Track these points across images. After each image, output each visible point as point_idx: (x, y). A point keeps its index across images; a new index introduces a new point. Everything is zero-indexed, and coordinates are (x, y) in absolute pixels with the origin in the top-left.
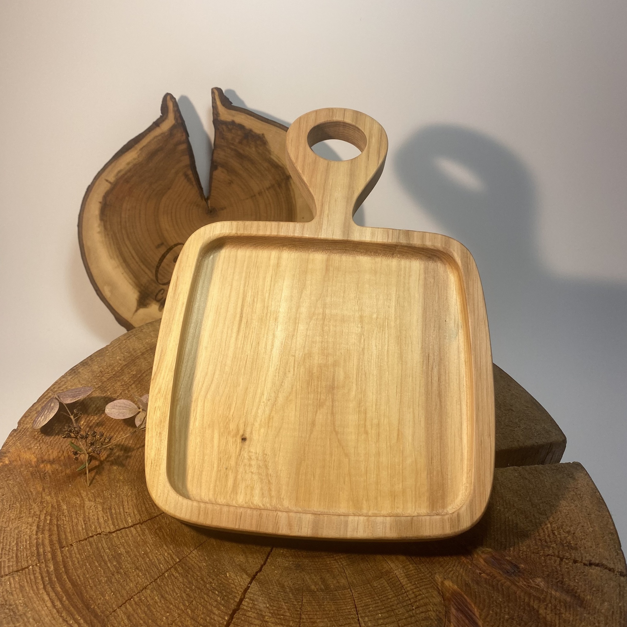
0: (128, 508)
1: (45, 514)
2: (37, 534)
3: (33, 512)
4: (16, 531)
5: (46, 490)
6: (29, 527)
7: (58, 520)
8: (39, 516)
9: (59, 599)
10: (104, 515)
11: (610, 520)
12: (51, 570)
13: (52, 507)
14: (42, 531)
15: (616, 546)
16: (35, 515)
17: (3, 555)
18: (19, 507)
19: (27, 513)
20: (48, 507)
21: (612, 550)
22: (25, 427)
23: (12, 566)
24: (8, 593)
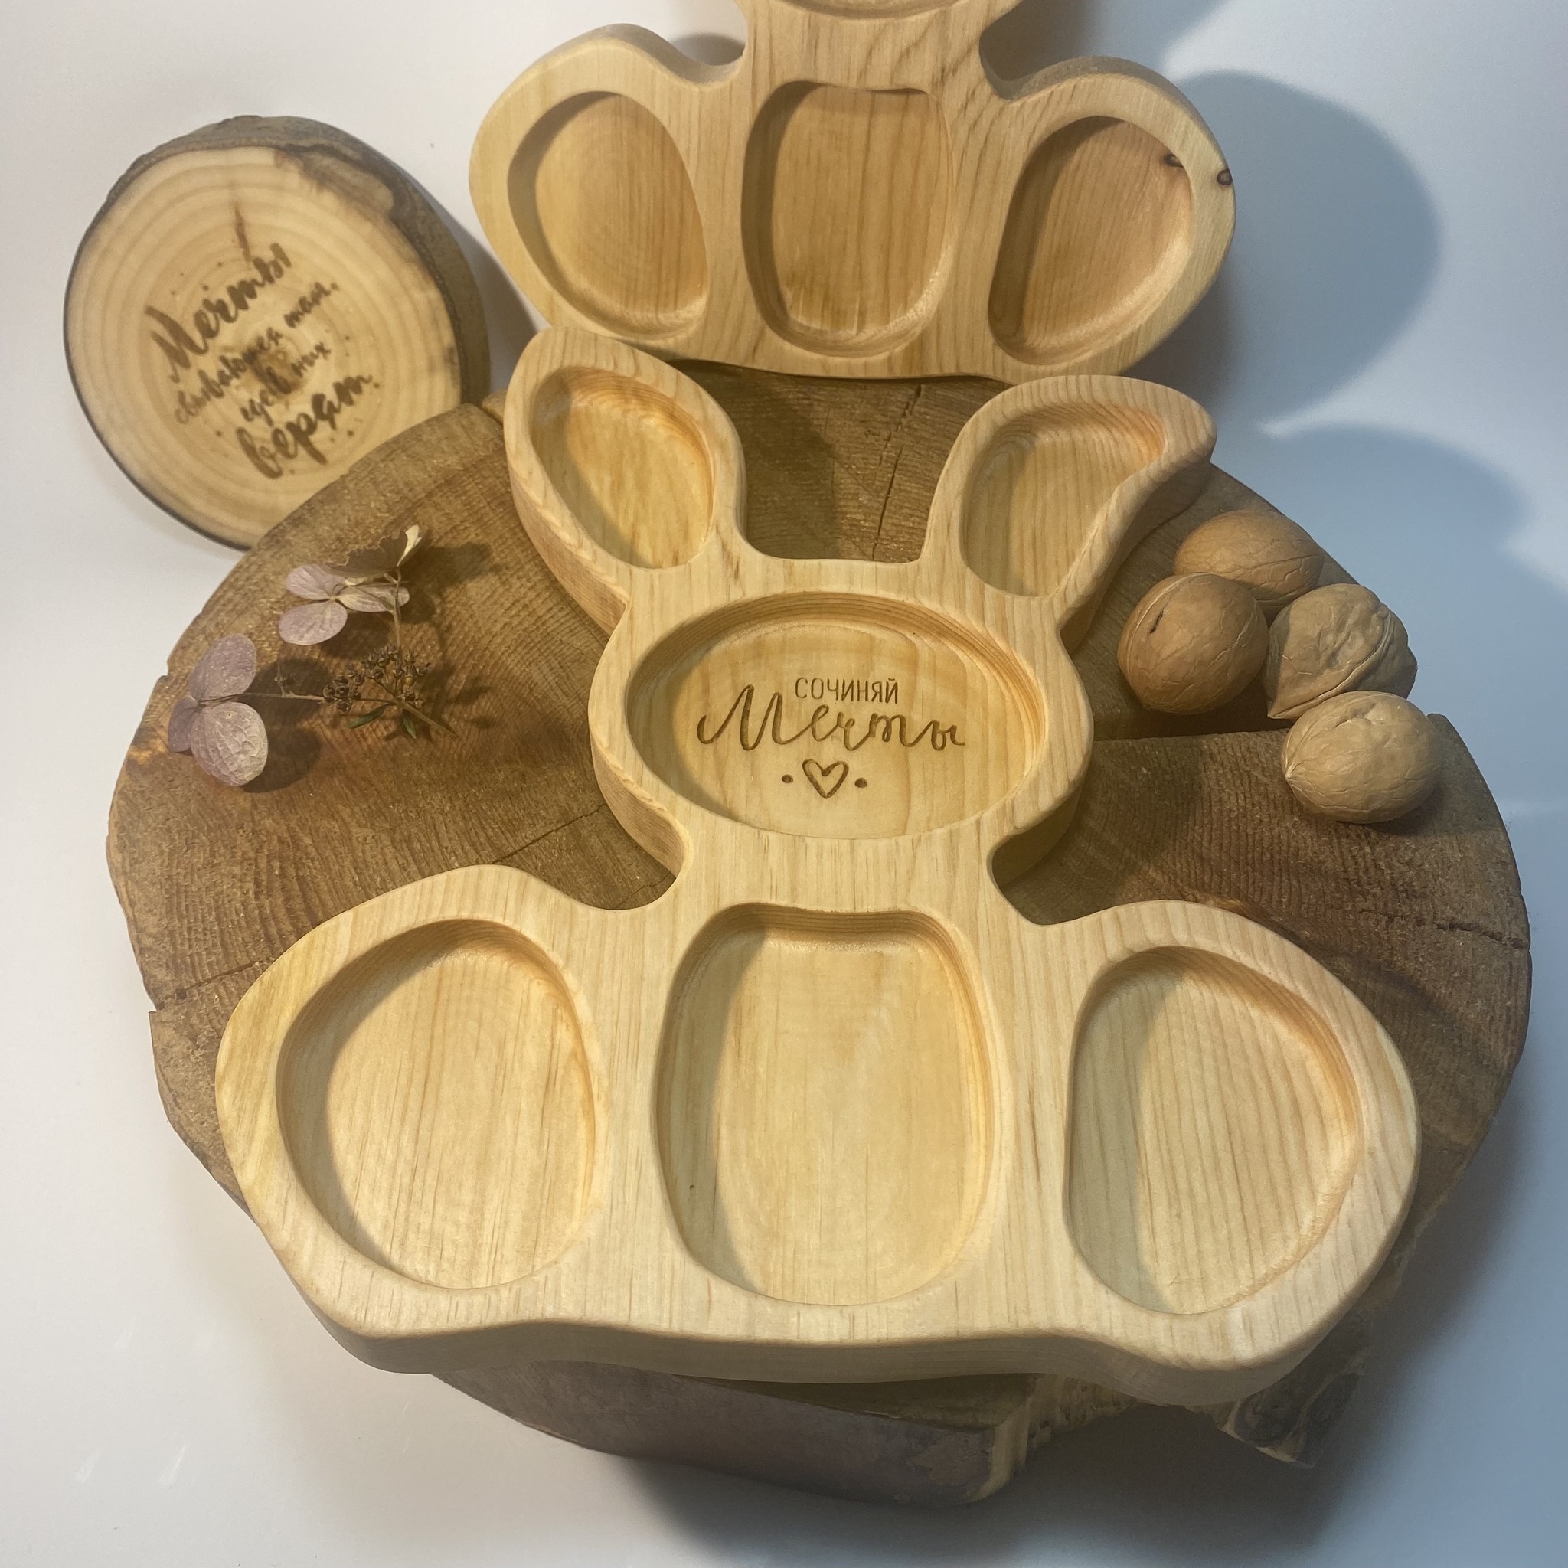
0: (450, 839)
1: (267, 856)
2: (257, 898)
3: (240, 854)
4: (212, 893)
5: (261, 807)
6: (239, 884)
7: (297, 869)
8: (256, 859)
10: (397, 855)
11: (1502, 835)
13: (281, 841)
14: (268, 892)
15: (1511, 888)
16: (245, 858)
17: (193, 941)
18: (208, 844)
19: (228, 856)
20: (271, 841)
21: (1502, 896)
22: (186, 671)
23: (217, 964)
24: (220, 1016)
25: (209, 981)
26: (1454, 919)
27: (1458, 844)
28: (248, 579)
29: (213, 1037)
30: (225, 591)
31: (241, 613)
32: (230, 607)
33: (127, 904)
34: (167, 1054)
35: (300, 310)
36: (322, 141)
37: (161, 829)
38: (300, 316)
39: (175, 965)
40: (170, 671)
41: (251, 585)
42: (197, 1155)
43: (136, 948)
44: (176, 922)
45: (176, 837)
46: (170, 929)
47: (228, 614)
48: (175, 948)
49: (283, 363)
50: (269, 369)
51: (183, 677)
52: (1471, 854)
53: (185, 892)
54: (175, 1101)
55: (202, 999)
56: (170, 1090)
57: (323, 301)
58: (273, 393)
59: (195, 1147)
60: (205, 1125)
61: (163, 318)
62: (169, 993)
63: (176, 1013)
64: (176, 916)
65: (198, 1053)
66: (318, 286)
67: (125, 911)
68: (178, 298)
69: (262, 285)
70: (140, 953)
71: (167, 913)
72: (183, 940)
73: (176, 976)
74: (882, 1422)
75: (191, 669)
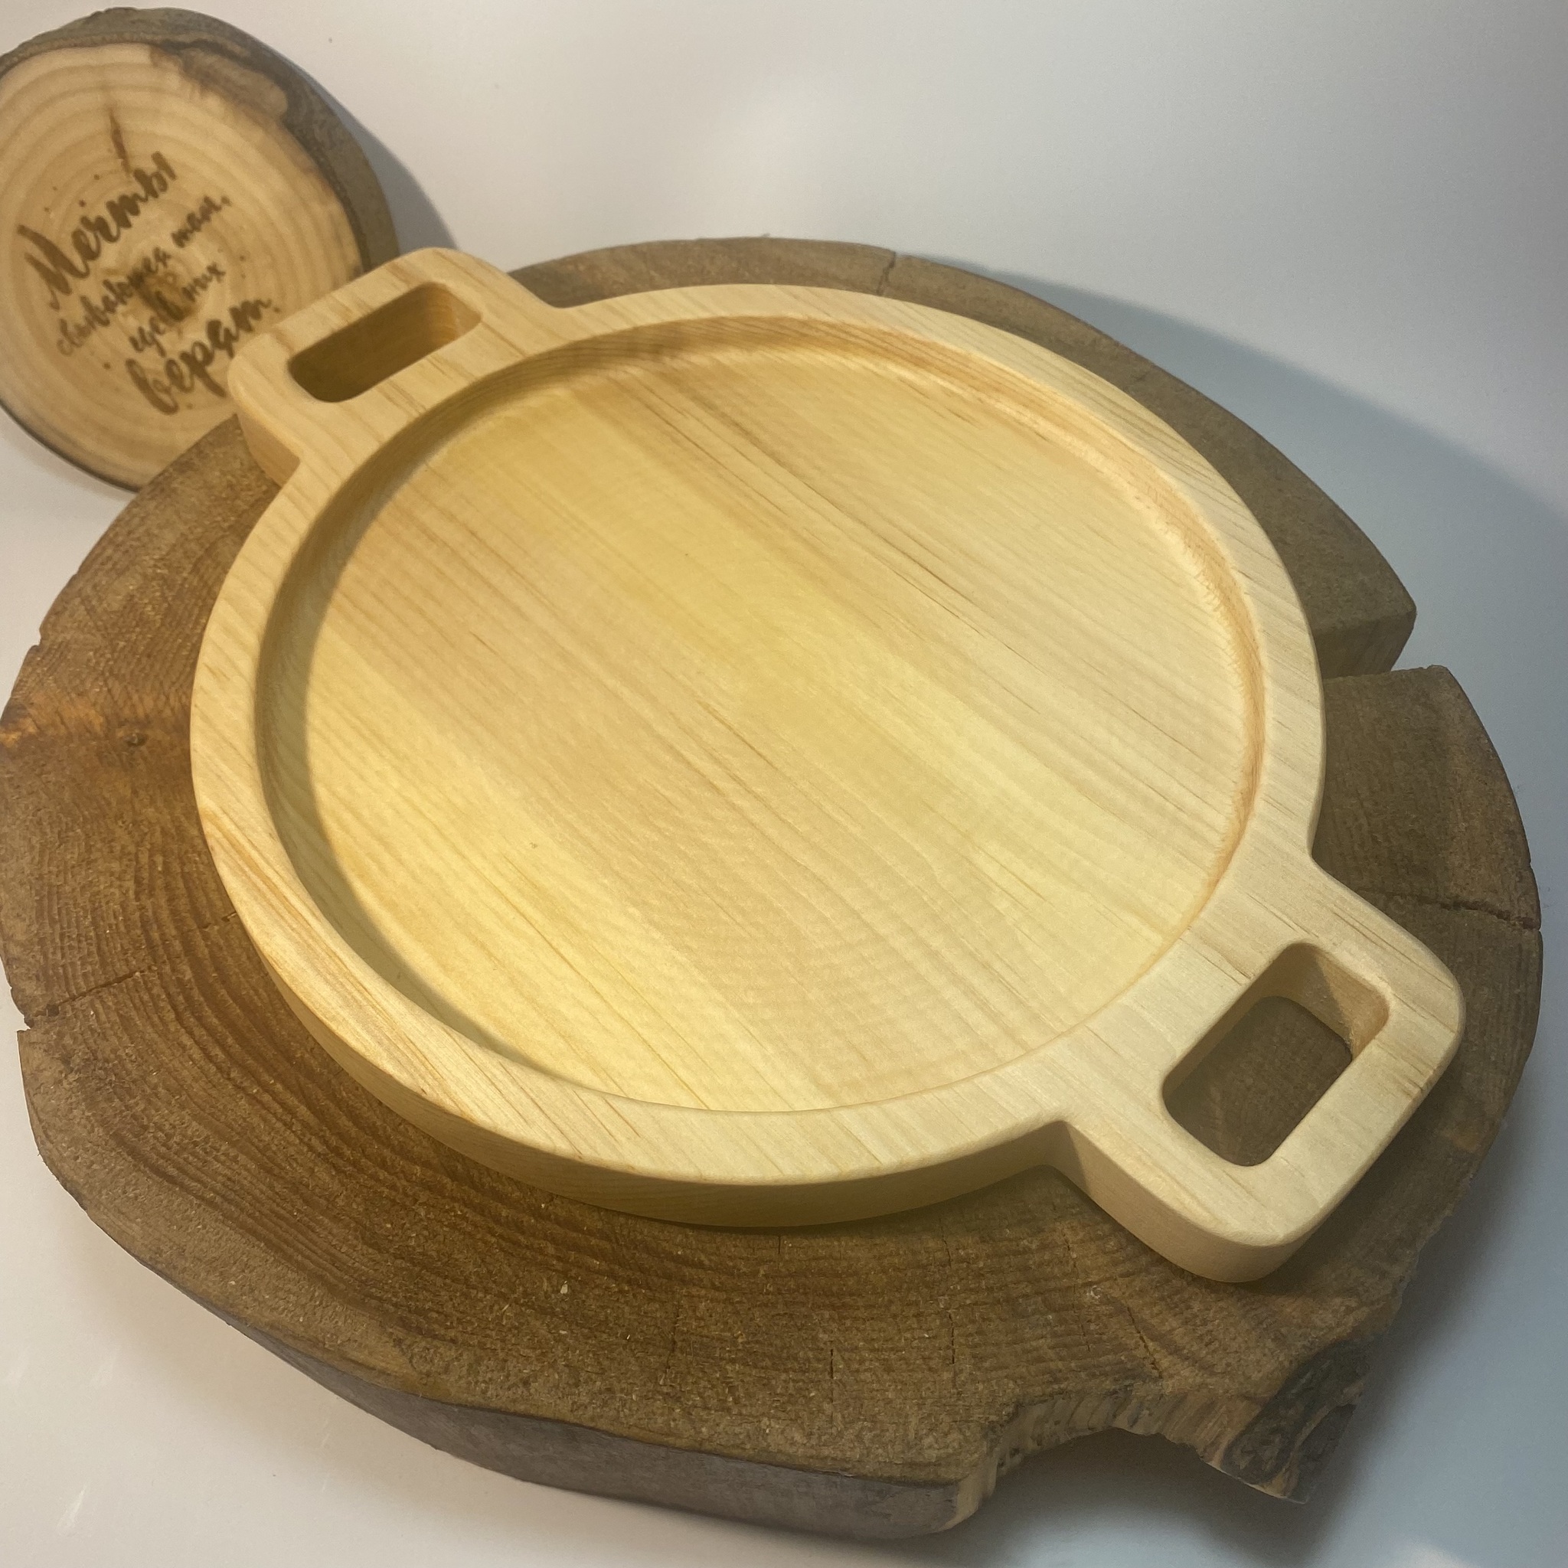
1: (149, 850)
2: (137, 899)
3: (119, 848)
4: (88, 894)
5: (142, 793)
6: (118, 883)
7: (183, 864)
8: (136, 854)
9: (217, 1042)
11: (1510, 802)
12: (186, 978)
13: (164, 832)
14: (150, 892)
15: (1520, 862)
16: (124, 853)
17: (66, 949)
18: (83, 837)
19: (106, 850)
20: (153, 835)
21: (1510, 870)
22: (60, 640)
23: (93, 975)
24: (96, 1035)
25: (84, 995)
26: (1458, 897)
27: (1463, 813)
28: (129, 533)
29: (88, 1060)
30: (104, 549)
31: (121, 573)
32: (109, 566)
34: (36, 1080)
35: (189, 227)
36: (205, 36)
37: (31, 821)
38: (189, 234)
39: (45, 977)
40: (42, 639)
41: (133, 540)
42: (72, 1193)
44: (48, 929)
45: (48, 831)
46: (41, 935)
47: (106, 574)
48: (46, 957)
49: (173, 287)
50: (158, 294)
51: (55, 647)
52: (1477, 823)
53: (58, 892)
54: (45, 1132)
55: (76, 1016)
56: (40, 1121)
57: (214, 216)
58: (164, 320)
59: (68, 1185)
60: (79, 1160)
61: (38, 239)
62: (40, 1009)
63: (47, 1032)
64: (47, 921)
65: (72, 1077)
66: (207, 200)
68: (52, 215)
69: (145, 200)
70: (8, 964)
71: (37, 918)
72: (55, 949)
73: (47, 990)
74: (834, 1478)
75: (65, 638)
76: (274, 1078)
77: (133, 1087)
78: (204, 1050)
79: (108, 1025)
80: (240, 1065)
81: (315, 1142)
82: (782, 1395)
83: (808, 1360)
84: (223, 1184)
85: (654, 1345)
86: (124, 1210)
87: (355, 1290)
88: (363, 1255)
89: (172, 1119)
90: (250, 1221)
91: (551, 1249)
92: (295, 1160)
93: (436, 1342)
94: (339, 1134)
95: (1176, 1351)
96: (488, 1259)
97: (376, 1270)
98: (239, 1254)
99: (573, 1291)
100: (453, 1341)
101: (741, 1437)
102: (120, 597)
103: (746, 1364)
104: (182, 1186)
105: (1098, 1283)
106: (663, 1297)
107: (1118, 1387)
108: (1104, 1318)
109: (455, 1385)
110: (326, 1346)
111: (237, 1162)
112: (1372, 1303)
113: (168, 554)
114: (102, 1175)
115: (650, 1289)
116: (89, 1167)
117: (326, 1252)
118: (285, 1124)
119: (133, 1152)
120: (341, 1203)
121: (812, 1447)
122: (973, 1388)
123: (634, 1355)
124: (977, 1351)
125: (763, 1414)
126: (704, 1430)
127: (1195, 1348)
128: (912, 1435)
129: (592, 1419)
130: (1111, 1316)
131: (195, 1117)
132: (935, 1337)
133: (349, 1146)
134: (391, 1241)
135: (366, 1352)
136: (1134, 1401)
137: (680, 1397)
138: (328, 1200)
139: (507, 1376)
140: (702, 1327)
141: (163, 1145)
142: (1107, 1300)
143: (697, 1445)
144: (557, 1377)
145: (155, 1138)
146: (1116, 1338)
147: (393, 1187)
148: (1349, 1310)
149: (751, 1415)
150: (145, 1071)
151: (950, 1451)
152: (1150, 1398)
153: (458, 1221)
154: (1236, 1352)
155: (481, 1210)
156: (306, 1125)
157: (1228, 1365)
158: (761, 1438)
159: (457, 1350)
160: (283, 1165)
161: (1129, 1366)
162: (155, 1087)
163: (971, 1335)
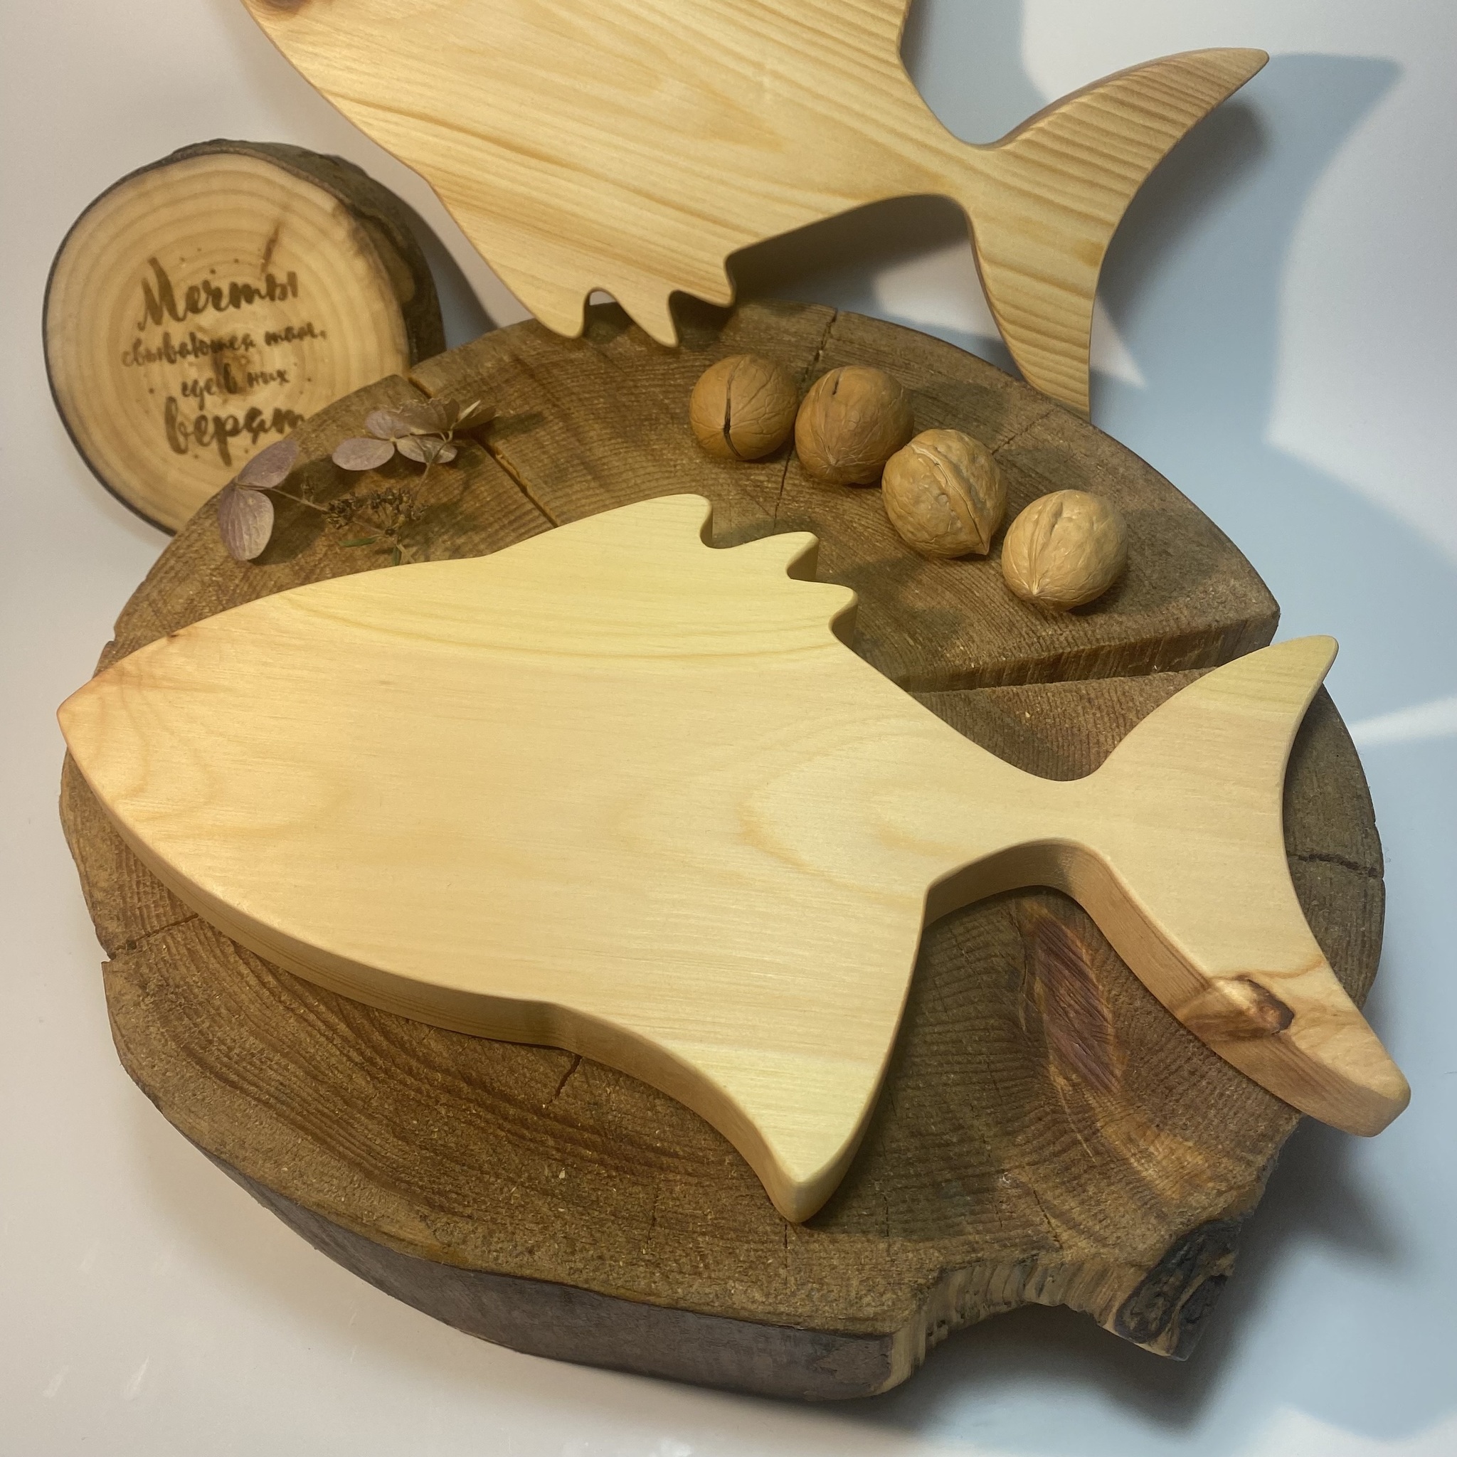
15: (1365, 821)
17: (142, 895)
21: (1357, 829)
22: (131, 637)
23: (165, 916)
24: (168, 965)
25: (157, 932)
26: (1313, 849)
27: (1318, 780)
28: (189, 546)
29: (162, 986)
30: (168, 560)
31: (184, 580)
32: (172, 574)
33: (79, 861)
34: (118, 1002)
39: (125, 917)
41: (192, 552)
42: (149, 1097)
43: (89, 902)
44: (127, 877)
46: (121, 883)
47: (170, 581)
48: (125, 902)
51: (129, 643)
52: (1330, 789)
54: (127, 1046)
55: (151, 950)
56: (123, 1036)
59: (147, 1089)
60: (156, 1069)
62: (121, 943)
63: (126, 963)
64: (125, 871)
65: (148, 1000)
67: (78, 866)
70: (93, 907)
71: (117, 868)
72: (132, 893)
73: (126, 928)
74: (788, 1332)
75: (135, 635)
76: (318, 1001)
77: (200, 1008)
78: (258, 977)
79: (178, 957)
80: (289, 990)
81: (354, 1054)
82: (744, 1262)
83: (766, 1233)
84: (276, 1088)
85: (638, 1221)
86: (193, 1109)
87: (388, 1175)
88: (394, 1146)
89: (233, 1034)
90: (299, 1118)
91: (551, 1142)
92: (337, 1068)
93: (456, 1219)
94: (373, 1047)
95: (1074, 1226)
96: (499, 1150)
97: (404, 1159)
98: (290, 1146)
99: (570, 1176)
100: (470, 1217)
101: (711, 1296)
102: (181, 601)
103: (714, 1236)
104: (242, 1089)
105: (1008, 1170)
106: (645, 1181)
107: (1025, 1256)
108: (1014, 1199)
109: (473, 1254)
110: (364, 1221)
111: (288, 1070)
112: (1239, 1187)
113: (221, 565)
114: (175, 1081)
115: (633, 1174)
116: (164, 1074)
117: (364, 1144)
118: (327, 1038)
119: (201, 1062)
120: (375, 1104)
121: (770, 1304)
122: (904, 1257)
123: (620, 1229)
124: (907, 1226)
125: (729, 1278)
126: (680, 1290)
127: (1091, 1223)
128: (853, 1294)
129: (587, 1281)
130: (1019, 1197)
131: (252, 1033)
132: (872, 1215)
133: (381, 1057)
134: (416, 1135)
135: (397, 1226)
136: (1040, 1268)
137: (659, 1264)
138: (365, 1102)
139: (515, 1247)
140: (678, 1206)
141: (227, 1056)
142: (1016, 1185)
143: (674, 1303)
144: (557, 1247)
145: (219, 1050)
146: (1024, 1215)
147: (419, 1091)
148: (1220, 1193)
149: (719, 1278)
150: (209, 996)
151: (885, 1308)
152: (1053, 1265)
153: (473, 1118)
154: (1124, 1227)
155: (492, 1109)
156: (345, 1039)
157: (1118, 1238)
158: (727, 1298)
159: (472, 1225)
160: (327, 1072)
161: (1035, 1238)
162: (218, 1009)
163: (902, 1213)
